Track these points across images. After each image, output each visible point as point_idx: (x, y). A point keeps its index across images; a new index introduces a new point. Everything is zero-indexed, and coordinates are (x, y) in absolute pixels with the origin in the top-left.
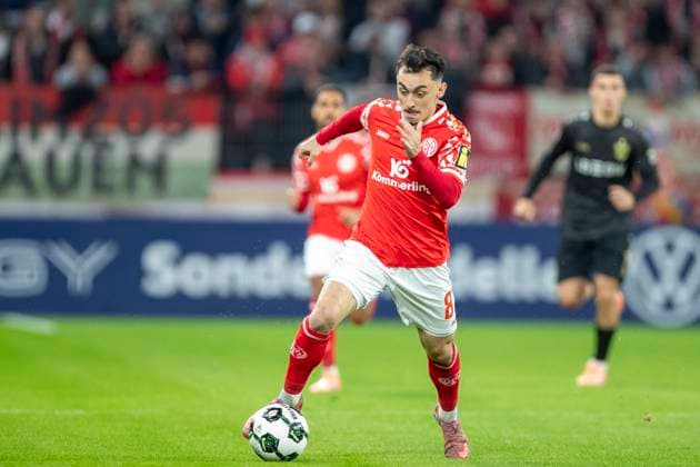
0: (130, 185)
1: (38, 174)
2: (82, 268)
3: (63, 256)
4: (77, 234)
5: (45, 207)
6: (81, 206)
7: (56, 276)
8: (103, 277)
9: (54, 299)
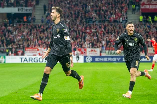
0: (122, 54)
1: (116, 53)
2: (119, 59)
3: (117, 58)
4: (118, 57)
5: (116, 55)
6: (118, 55)
7: (117, 60)
8: (120, 60)
9: (117, 61)
